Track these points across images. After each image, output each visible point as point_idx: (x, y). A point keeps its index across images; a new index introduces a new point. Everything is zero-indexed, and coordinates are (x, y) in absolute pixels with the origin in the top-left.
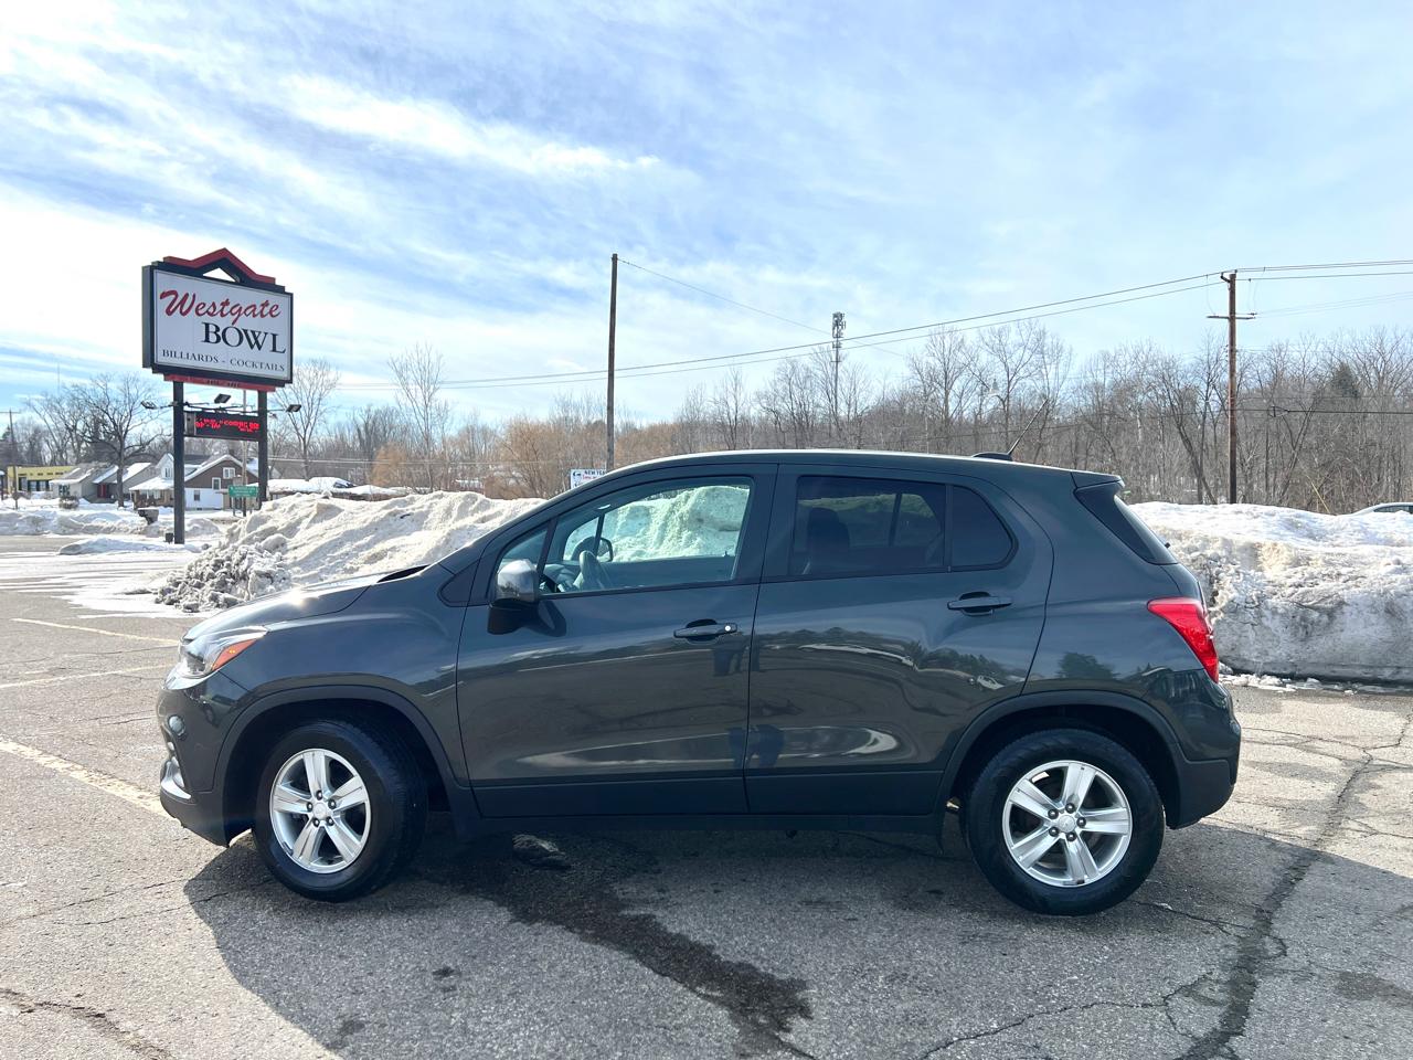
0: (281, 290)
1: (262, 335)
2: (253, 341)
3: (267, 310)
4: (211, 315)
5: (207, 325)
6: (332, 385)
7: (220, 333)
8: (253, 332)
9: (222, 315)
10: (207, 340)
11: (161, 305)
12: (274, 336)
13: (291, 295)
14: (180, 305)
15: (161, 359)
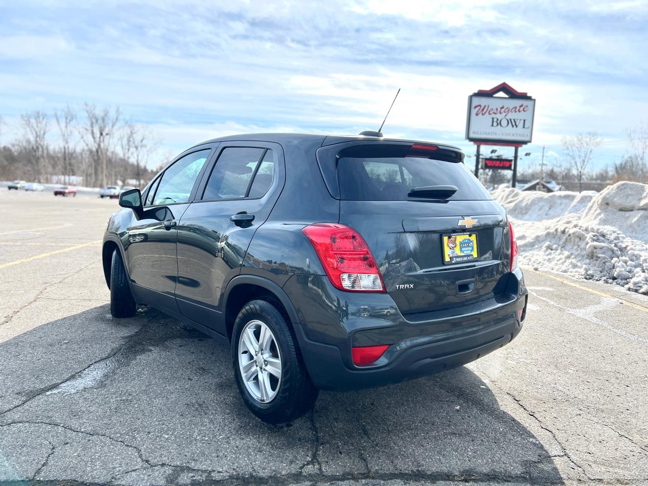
0: (530, 98)
1: (519, 121)
2: (514, 124)
3: (522, 108)
4: (495, 114)
5: (493, 119)
7: (499, 122)
8: (514, 120)
9: (500, 113)
10: (492, 125)
11: (474, 111)
12: (524, 121)
13: (535, 100)
14: (483, 110)
15: (472, 135)
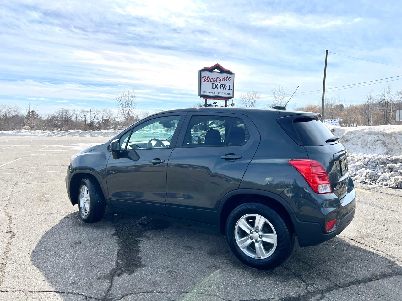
0: (231, 73)
1: (226, 85)
2: (224, 87)
3: (228, 79)
4: (214, 81)
5: (213, 84)
6: (258, 98)
7: (216, 86)
8: (224, 85)
9: (217, 81)
10: (213, 88)
11: (202, 80)
12: (229, 85)
13: (234, 74)
14: (207, 79)
15: (202, 94)
